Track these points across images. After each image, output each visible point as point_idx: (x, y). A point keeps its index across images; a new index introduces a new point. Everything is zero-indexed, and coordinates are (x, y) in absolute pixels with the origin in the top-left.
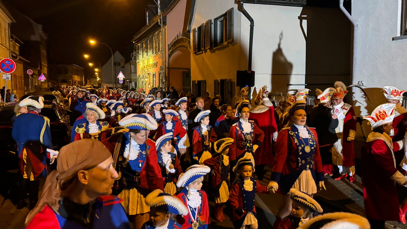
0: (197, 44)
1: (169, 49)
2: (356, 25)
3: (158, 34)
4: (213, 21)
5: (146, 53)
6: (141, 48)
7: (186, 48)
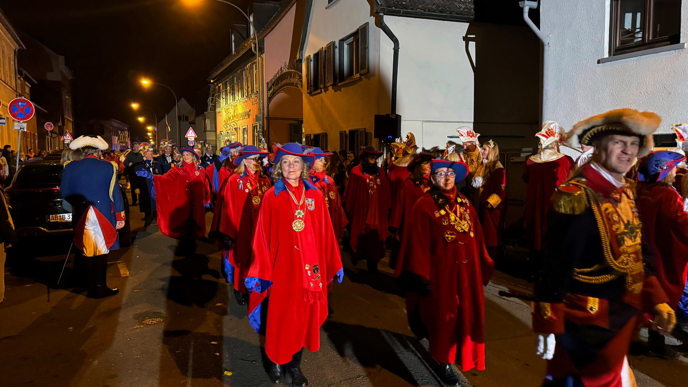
0: (312, 79)
1: (269, 90)
2: (547, 44)
3: (251, 68)
4: (337, 44)
5: (231, 96)
6: (224, 90)
7: (295, 86)
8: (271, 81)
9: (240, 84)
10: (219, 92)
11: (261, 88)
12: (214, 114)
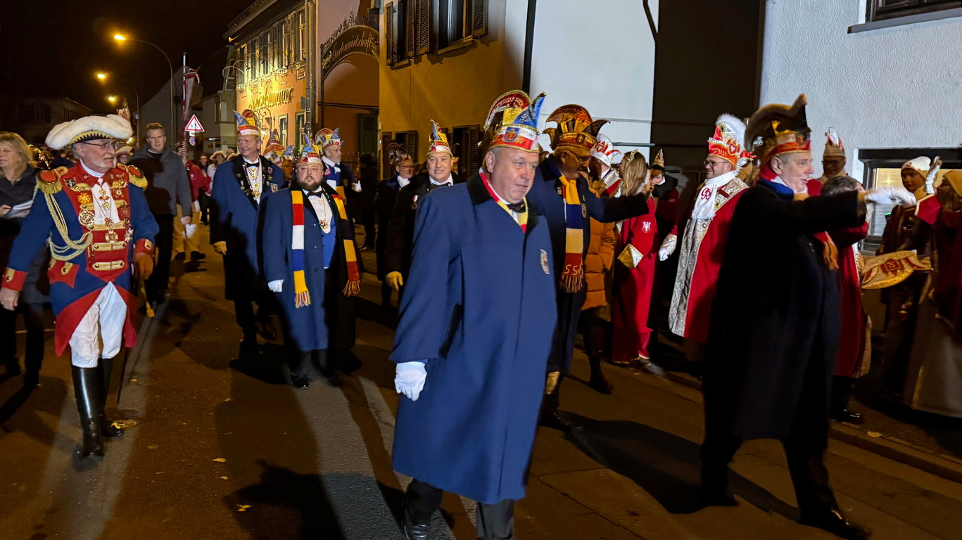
0: (395, 42)
1: (324, 56)
3: (296, 19)
5: (262, 65)
6: (250, 55)
7: (367, 52)
8: (328, 42)
9: (276, 46)
10: (242, 56)
11: (311, 54)
12: (232, 93)
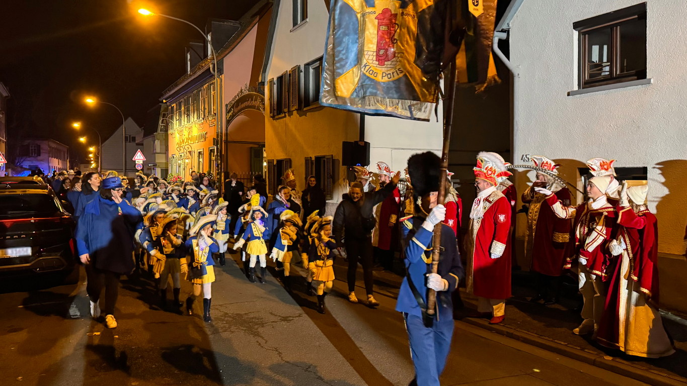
0: (275, 103)
1: (228, 112)
2: (517, 75)
3: (209, 88)
4: (302, 68)
5: (186, 118)
6: (178, 111)
7: (257, 109)
8: (230, 102)
9: (195, 105)
10: (172, 112)
11: (219, 110)
12: (164, 135)
